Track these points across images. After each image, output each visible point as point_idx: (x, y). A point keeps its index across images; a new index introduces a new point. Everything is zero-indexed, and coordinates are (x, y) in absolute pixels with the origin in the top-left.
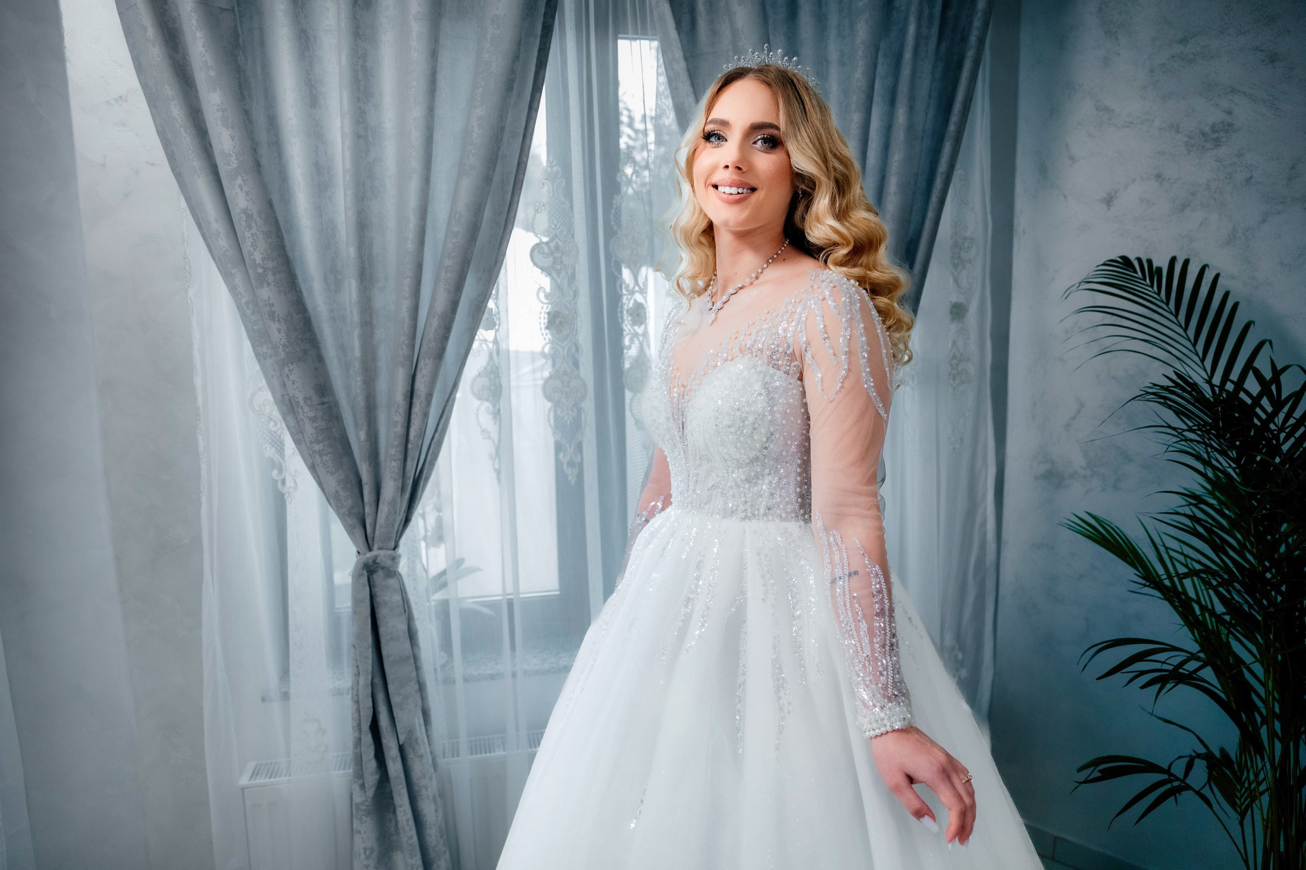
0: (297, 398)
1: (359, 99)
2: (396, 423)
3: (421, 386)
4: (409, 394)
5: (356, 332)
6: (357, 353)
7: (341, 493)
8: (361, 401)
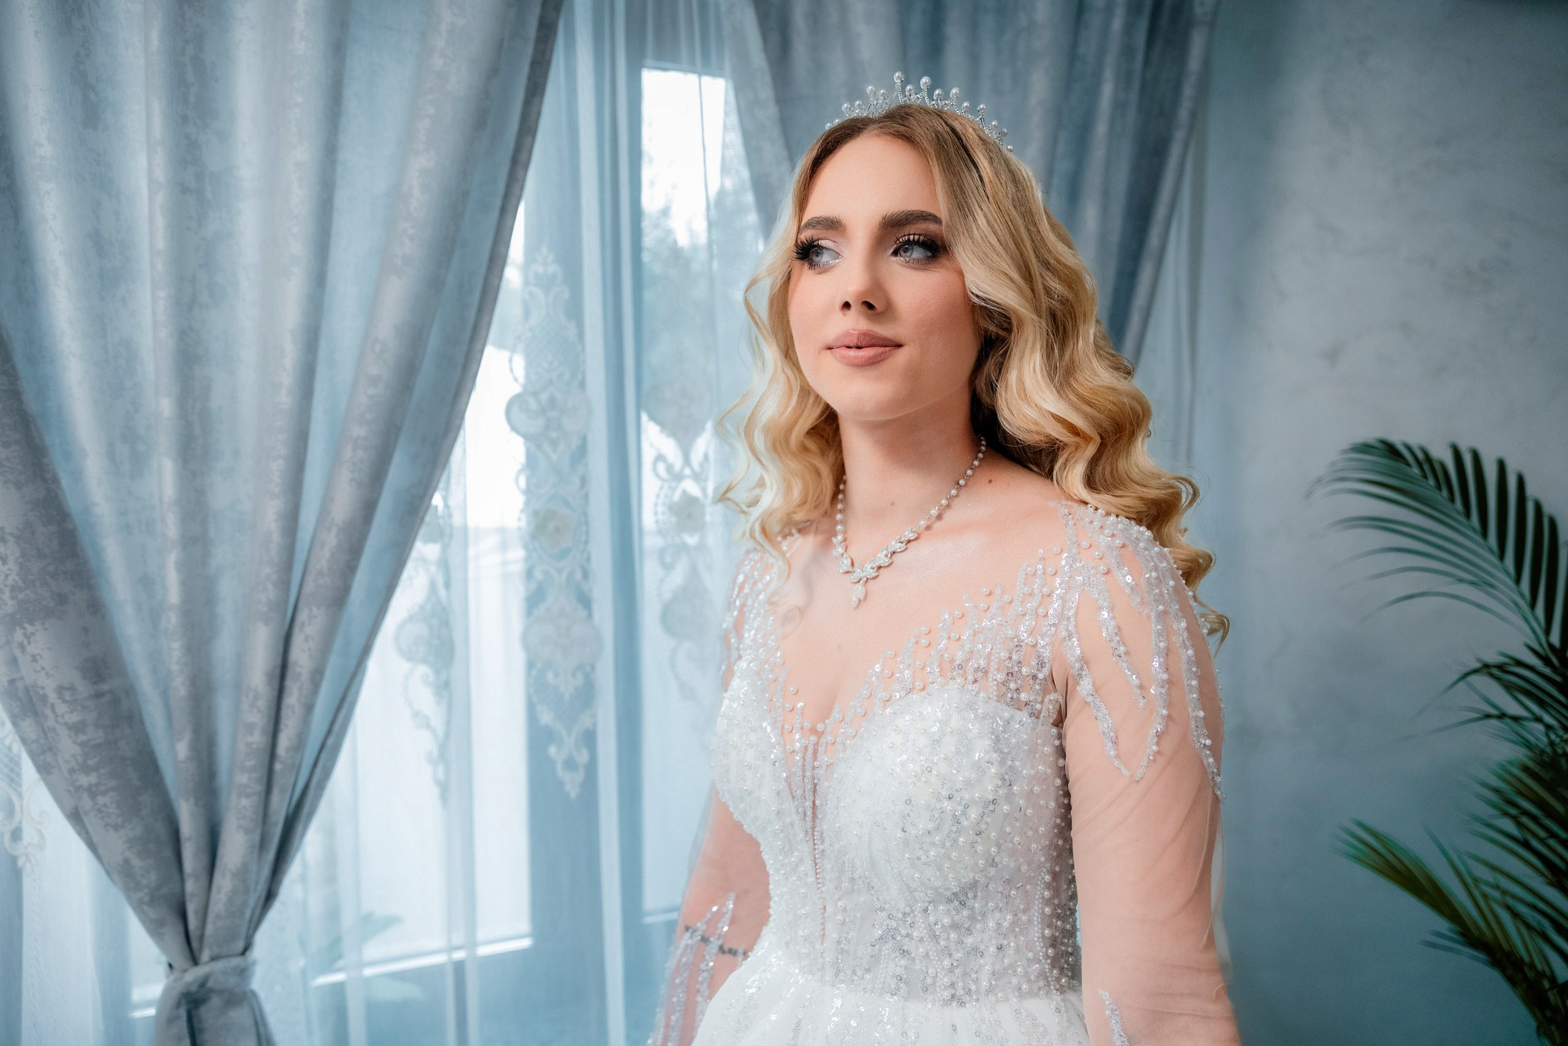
0: (43, 688)
2: (250, 728)
3: (302, 656)
4: (278, 672)
5: (173, 558)
6: (174, 595)
7: (136, 862)
8: (180, 687)
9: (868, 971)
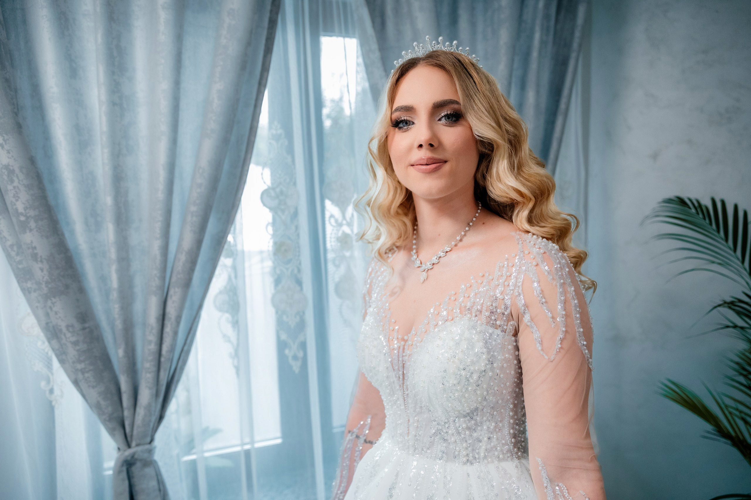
0: (60, 326)
1: (113, 73)
2: (150, 342)
3: (171, 310)
4: (161, 317)
5: (114, 268)
6: (115, 283)
7: (103, 403)
8: (119, 324)
9: (428, 449)
